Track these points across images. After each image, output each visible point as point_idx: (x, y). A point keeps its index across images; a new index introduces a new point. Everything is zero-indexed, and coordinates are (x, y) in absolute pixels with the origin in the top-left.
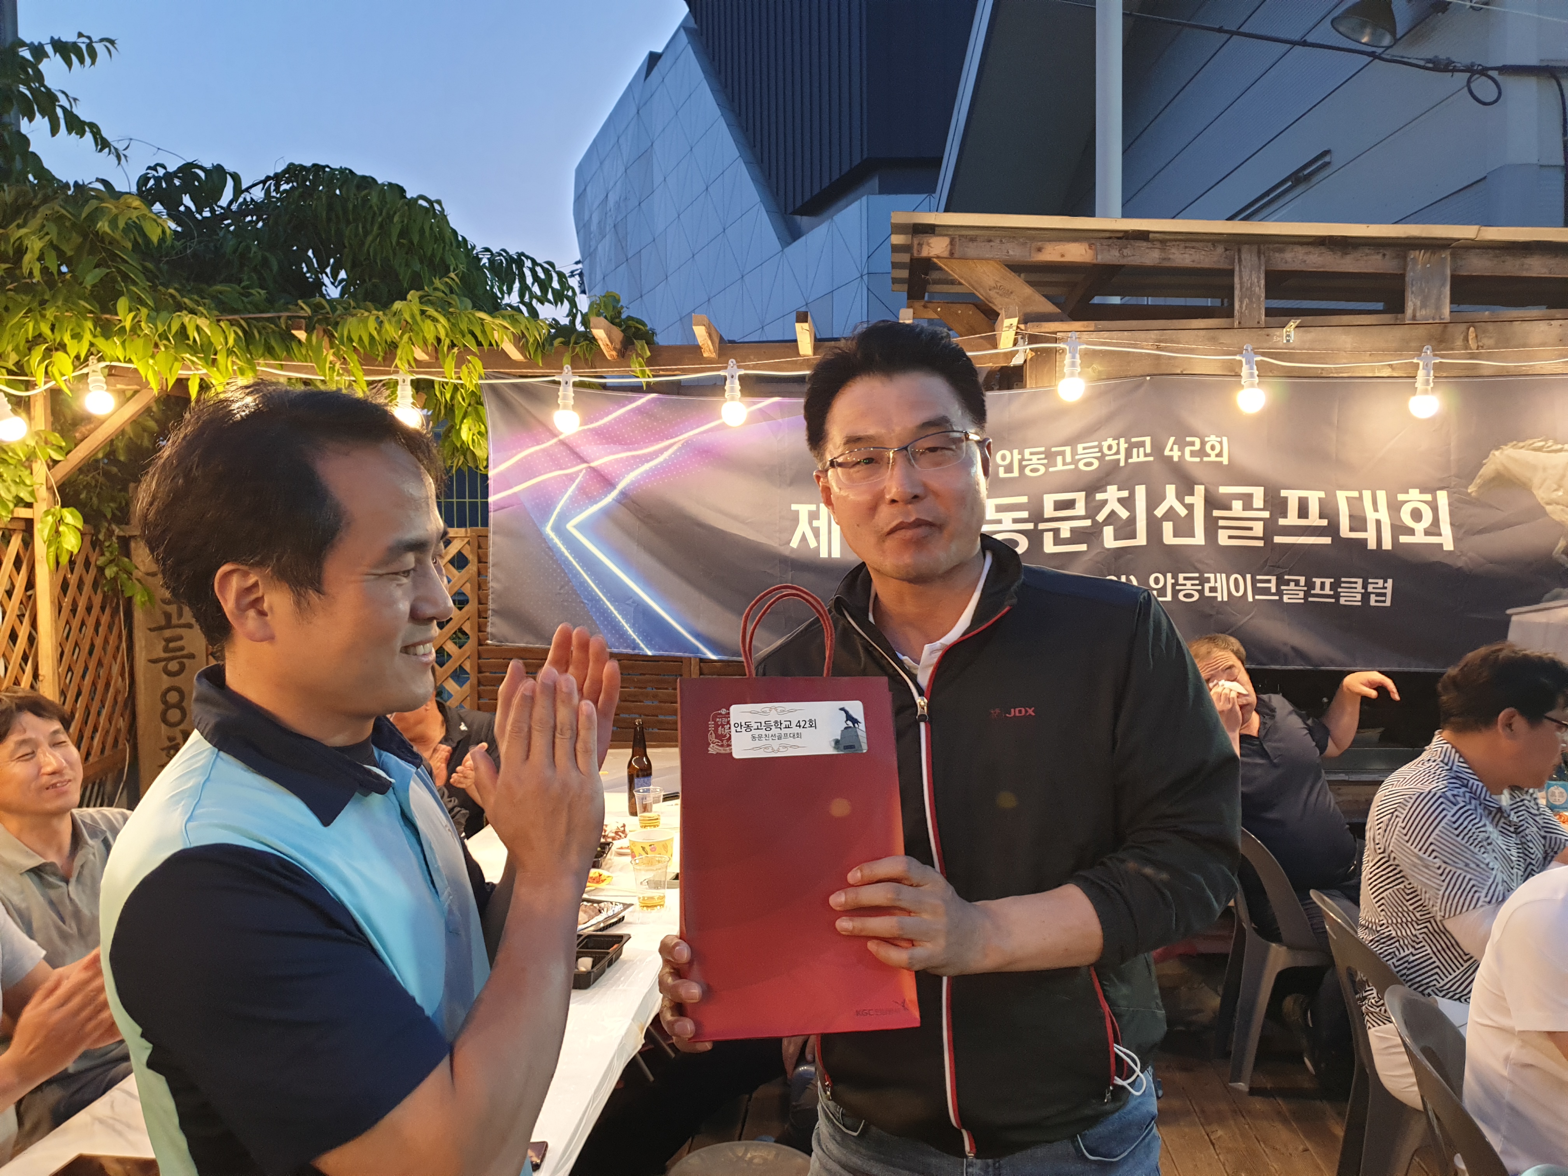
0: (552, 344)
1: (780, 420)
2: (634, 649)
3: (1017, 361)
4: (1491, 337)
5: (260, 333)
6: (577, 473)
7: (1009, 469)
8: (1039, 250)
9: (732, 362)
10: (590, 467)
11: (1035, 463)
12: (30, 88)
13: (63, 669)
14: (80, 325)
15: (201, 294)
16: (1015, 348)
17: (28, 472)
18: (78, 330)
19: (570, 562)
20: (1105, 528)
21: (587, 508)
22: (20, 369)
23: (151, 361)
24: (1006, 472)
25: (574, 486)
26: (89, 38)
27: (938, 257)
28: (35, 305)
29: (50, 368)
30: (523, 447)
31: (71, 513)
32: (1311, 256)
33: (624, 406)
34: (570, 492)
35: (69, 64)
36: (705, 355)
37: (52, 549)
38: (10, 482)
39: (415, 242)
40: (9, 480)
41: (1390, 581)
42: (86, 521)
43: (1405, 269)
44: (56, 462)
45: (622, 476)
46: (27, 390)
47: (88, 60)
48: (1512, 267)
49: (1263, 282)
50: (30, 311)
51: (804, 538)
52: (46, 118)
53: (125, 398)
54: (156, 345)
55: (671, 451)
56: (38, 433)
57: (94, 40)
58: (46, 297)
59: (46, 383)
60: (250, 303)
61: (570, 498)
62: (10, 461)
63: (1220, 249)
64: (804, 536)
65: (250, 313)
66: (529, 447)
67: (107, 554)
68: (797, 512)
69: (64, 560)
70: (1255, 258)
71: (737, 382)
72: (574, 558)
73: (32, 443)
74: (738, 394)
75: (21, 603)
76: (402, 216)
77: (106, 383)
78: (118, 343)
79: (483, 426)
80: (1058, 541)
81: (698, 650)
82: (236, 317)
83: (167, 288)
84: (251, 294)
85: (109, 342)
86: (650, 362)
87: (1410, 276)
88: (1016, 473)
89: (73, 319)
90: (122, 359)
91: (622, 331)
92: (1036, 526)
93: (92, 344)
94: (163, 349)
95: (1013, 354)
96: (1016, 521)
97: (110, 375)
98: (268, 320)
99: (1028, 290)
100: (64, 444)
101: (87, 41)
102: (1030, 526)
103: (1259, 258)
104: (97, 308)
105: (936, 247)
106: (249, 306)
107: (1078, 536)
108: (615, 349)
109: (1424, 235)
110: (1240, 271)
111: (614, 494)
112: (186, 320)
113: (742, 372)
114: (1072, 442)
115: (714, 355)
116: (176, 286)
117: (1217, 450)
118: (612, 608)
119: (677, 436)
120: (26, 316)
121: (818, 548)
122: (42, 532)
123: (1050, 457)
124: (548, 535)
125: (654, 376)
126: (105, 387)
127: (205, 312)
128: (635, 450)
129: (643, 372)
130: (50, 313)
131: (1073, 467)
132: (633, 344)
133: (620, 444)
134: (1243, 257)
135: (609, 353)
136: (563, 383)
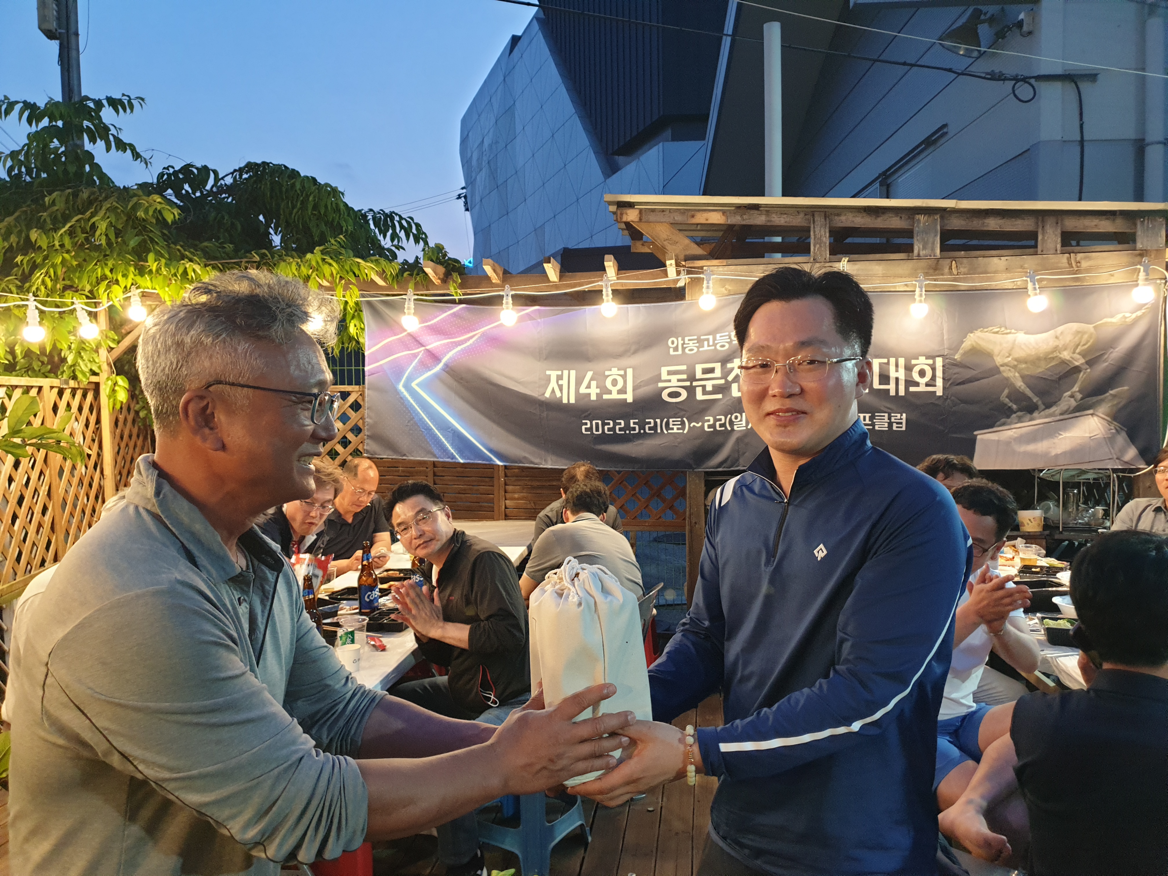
0: (402, 276)
1: (539, 320)
2: (452, 459)
3: (681, 284)
4: (965, 267)
6: (418, 353)
7: (676, 349)
8: (693, 216)
9: (507, 286)
10: (426, 349)
11: (692, 346)
12: (93, 124)
13: (117, 472)
14: (127, 270)
15: (195, 247)
16: (678, 277)
17: (97, 355)
18: (125, 272)
19: (414, 407)
20: (733, 385)
21: (424, 374)
22: (92, 295)
23: (167, 289)
24: (674, 351)
25: (416, 361)
26: (128, 96)
27: (632, 221)
28: (102, 257)
29: (110, 295)
30: (386, 338)
31: (122, 379)
32: (857, 219)
33: (446, 312)
34: (414, 364)
35: (117, 111)
36: (494, 281)
37: (111, 400)
38: (87, 361)
39: (322, 213)
40: (86, 360)
41: (904, 415)
42: (130, 384)
43: (913, 226)
44: (112, 349)
45: (445, 354)
46: (96, 307)
47: (128, 110)
48: (976, 224)
49: (828, 235)
50: (98, 261)
51: (553, 391)
52: (103, 141)
54: (170, 279)
55: (474, 339)
56: (102, 332)
57: (132, 98)
58: (107, 253)
59: (108, 302)
60: (224, 253)
61: (414, 367)
62: (87, 348)
63: (802, 215)
64: (553, 390)
65: (224, 259)
66: (389, 337)
67: (141, 403)
68: (550, 375)
69: (118, 407)
70: (823, 220)
71: (510, 298)
72: (416, 404)
73: (99, 338)
74: (511, 306)
75: (93, 432)
76: (314, 197)
77: (141, 302)
78: (148, 279)
79: (362, 325)
80: (705, 392)
81: (491, 460)
82: (216, 262)
83: (176, 246)
84: (225, 247)
85: (143, 278)
86: (462, 286)
87: (916, 230)
88: (680, 352)
89: (123, 267)
90: (150, 287)
91: (445, 267)
92: (691, 383)
93: (133, 280)
94: (174, 282)
95: (678, 280)
96: (679, 380)
97: (143, 296)
98: (234, 263)
99: (687, 241)
100: (116, 338)
101: (128, 98)
102: (688, 384)
103: (825, 219)
104: (136, 259)
105: (631, 216)
106: (223, 255)
107: (717, 389)
108: (439, 278)
109: (924, 205)
110: (814, 228)
111: (440, 366)
112: (187, 266)
113: (513, 292)
114: (714, 332)
115: (499, 282)
116: (181, 243)
118: (439, 434)
119: (477, 330)
120: (96, 264)
121: (561, 397)
122: (105, 391)
123: (700, 342)
124: (400, 390)
125: (464, 294)
126: (140, 304)
127: (198, 260)
128: (453, 338)
129: (456, 293)
130: (110, 263)
131: (713, 348)
132: (451, 274)
133: (444, 335)
134: (816, 219)
135: (436, 281)
136: (407, 300)
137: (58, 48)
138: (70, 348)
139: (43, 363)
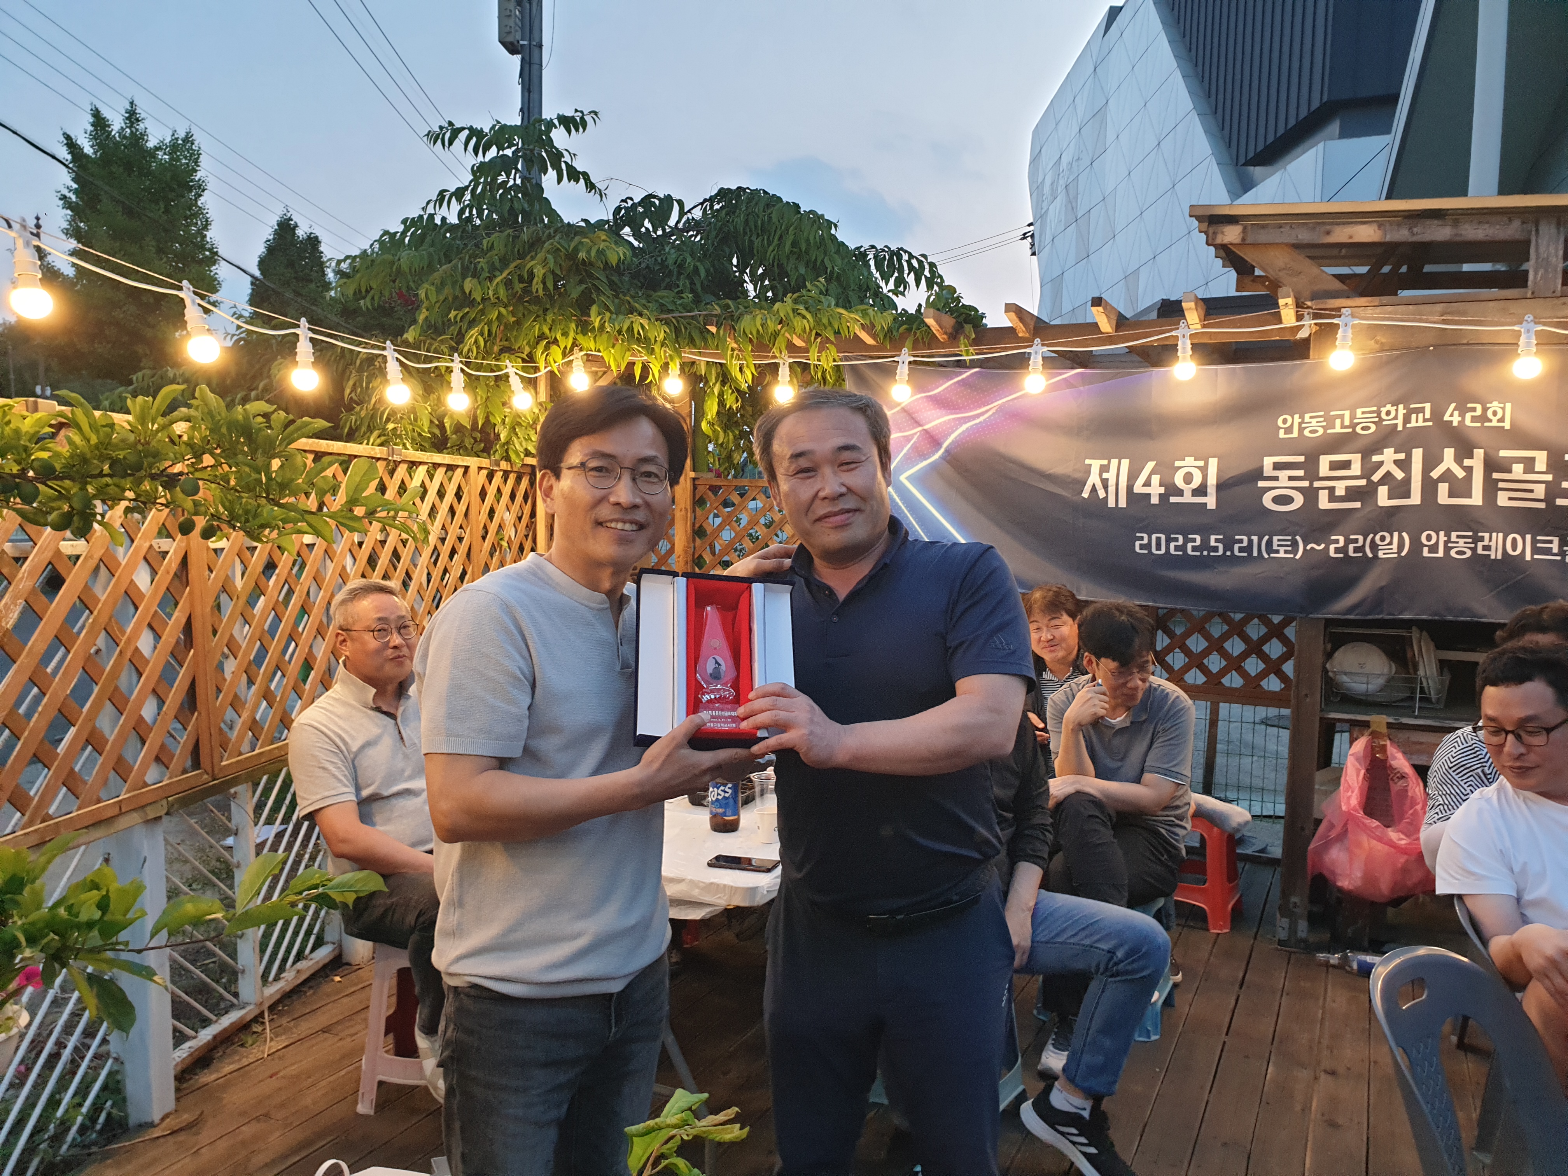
0: (897, 331)
1: (1084, 389)
3: (1303, 334)
5: (686, 328)
6: (914, 434)
7: (1289, 431)
8: (1328, 233)
9: (1037, 341)
10: (923, 430)
11: (1315, 425)
12: (544, 150)
14: (568, 327)
15: (648, 298)
16: (1299, 324)
18: (566, 329)
20: (1380, 487)
21: (919, 463)
22: (531, 358)
23: (612, 351)
24: (1286, 433)
25: (911, 445)
26: (582, 112)
27: (1231, 244)
28: (541, 313)
29: (548, 358)
33: (952, 379)
34: (908, 449)
35: (569, 132)
36: (1020, 335)
38: (522, 439)
40: (521, 437)
45: (949, 435)
46: (534, 373)
47: (581, 128)
49: (1560, 253)
50: (538, 316)
51: (1094, 489)
52: (555, 170)
53: (596, 376)
54: (615, 339)
55: (988, 415)
56: (541, 404)
57: (586, 113)
58: (547, 307)
59: (546, 368)
60: (681, 305)
62: (522, 423)
63: (1516, 224)
64: (1094, 487)
65: (680, 312)
68: (1090, 466)
70: (1553, 230)
71: (1040, 358)
72: (905, 506)
74: (1041, 368)
76: (796, 228)
77: (585, 367)
78: (591, 338)
80: (1332, 498)
82: (669, 316)
83: (625, 295)
84: (683, 298)
85: (586, 337)
86: (976, 342)
88: (1295, 435)
89: (564, 323)
90: (594, 349)
91: (954, 318)
92: (1311, 484)
93: (575, 339)
94: (619, 341)
95: (1299, 328)
96: (1291, 478)
97: (588, 360)
98: (692, 317)
101: (581, 114)
102: (1306, 484)
103: (1558, 229)
104: (578, 313)
105: (1229, 236)
106: (680, 308)
107: (1352, 494)
108: (945, 333)
110: (1537, 241)
111: (941, 451)
112: (635, 320)
113: (1047, 349)
114: (1352, 408)
115: (1027, 336)
116: (632, 293)
117: (1499, 415)
119: (994, 402)
120: (535, 320)
121: (1106, 498)
123: (1329, 420)
125: (977, 354)
126: (584, 370)
127: (648, 313)
128: (958, 414)
129: (968, 351)
130: (549, 319)
131: (1350, 430)
132: (963, 327)
133: (949, 408)
134: (1541, 229)
135: (943, 337)
136: (900, 363)
137: (519, 63)
138: (503, 422)
139: (476, 441)
